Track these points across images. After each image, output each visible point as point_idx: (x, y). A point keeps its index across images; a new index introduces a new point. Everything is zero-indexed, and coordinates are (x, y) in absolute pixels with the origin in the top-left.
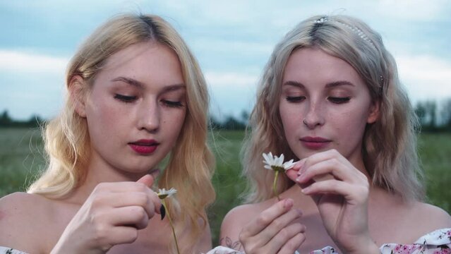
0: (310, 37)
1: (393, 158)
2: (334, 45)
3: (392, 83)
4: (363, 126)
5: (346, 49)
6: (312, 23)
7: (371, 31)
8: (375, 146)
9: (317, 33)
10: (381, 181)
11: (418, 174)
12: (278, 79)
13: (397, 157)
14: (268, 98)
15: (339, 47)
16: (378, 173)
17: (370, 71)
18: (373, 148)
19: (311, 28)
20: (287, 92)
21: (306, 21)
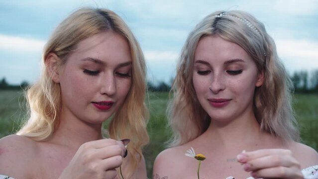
0: (212, 28)
1: (274, 112)
2: (229, 33)
3: (273, 58)
4: (253, 89)
5: (238, 36)
6: (214, 17)
7: (256, 21)
8: (262, 103)
9: (217, 25)
10: (266, 127)
11: (293, 122)
12: (190, 58)
13: (277, 111)
14: (185, 71)
15: (232, 35)
16: (264, 122)
17: (256, 50)
18: (261, 104)
19: (213, 21)
20: (198, 68)
21: (209, 16)
